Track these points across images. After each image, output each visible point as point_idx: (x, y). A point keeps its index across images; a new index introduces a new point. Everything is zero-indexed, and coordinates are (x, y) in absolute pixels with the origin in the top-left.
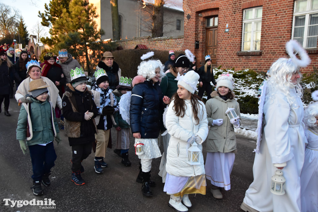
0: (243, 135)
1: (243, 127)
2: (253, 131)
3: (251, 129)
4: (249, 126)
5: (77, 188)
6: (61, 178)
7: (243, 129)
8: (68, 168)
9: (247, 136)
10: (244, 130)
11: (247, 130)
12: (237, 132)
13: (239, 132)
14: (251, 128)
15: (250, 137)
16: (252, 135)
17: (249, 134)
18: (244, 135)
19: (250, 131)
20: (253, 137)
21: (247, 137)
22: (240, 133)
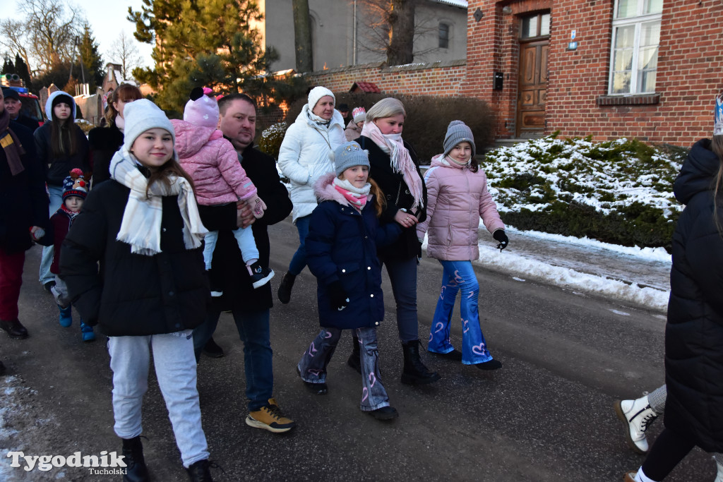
0: (633, 299)
1: (629, 281)
2: (658, 289)
3: (652, 286)
4: (645, 278)
5: (255, 438)
6: (215, 411)
7: (630, 284)
8: (226, 384)
9: (643, 302)
10: (634, 287)
11: (641, 286)
12: (619, 293)
13: (622, 293)
14: (652, 283)
15: (652, 306)
16: (656, 300)
17: (650, 298)
18: (636, 299)
19: (650, 291)
20: (660, 304)
21: (644, 305)
22: (624, 294)
